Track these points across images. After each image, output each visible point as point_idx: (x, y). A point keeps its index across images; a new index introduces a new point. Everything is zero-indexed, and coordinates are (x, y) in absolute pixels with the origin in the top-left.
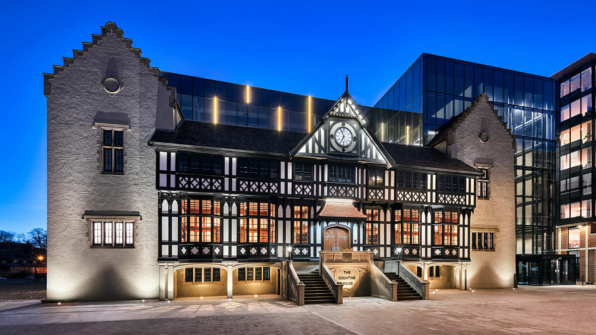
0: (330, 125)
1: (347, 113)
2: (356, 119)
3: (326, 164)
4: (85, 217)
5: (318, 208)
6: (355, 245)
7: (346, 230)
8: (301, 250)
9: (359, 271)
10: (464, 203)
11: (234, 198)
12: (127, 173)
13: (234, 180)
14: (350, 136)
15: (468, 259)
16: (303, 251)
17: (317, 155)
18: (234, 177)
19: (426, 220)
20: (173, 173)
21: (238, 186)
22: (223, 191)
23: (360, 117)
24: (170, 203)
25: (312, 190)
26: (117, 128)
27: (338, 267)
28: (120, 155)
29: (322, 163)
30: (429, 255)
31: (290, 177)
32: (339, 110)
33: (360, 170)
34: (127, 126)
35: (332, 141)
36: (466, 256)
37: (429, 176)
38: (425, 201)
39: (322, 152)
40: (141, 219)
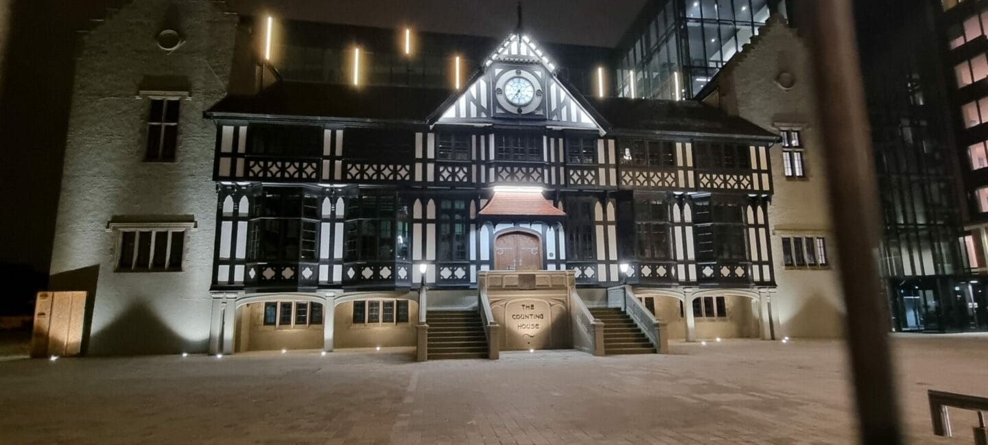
0: (496, 75)
1: (523, 56)
2: (539, 63)
3: (491, 133)
4: (112, 225)
5: (483, 202)
6: (551, 262)
7: (533, 236)
8: (453, 271)
9: (551, 305)
10: (749, 187)
11: (340, 190)
12: (179, 159)
13: (338, 163)
14: (530, 88)
15: (772, 284)
16: (456, 273)
17: (475, 120)
18: (339, 158)
19: (682, 217)
20: (241, 155)
21: (345, 171)
22: (319, 179)
23: (545, 60)
24: (237, 201)
25: (469, 175)
26: (172, 97)
27: (511, 298)
28: (173, 134)
29: (486, 131)
30: (693, 277)
31: (431, 155)
32: (510, 52)
33: (552, 140)
34: (186, 93)
35: (500, 98)
36: (767, 277)
37: (679, 146)
38: (674, 185)
39: (484, 115)
40: (196, 227)
